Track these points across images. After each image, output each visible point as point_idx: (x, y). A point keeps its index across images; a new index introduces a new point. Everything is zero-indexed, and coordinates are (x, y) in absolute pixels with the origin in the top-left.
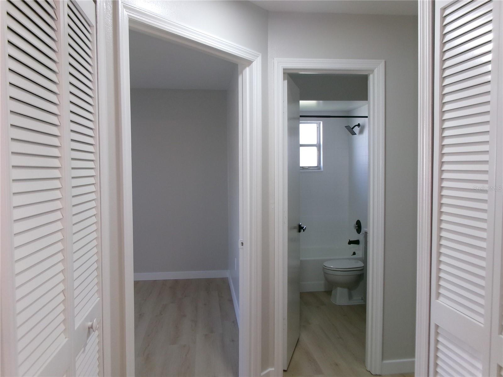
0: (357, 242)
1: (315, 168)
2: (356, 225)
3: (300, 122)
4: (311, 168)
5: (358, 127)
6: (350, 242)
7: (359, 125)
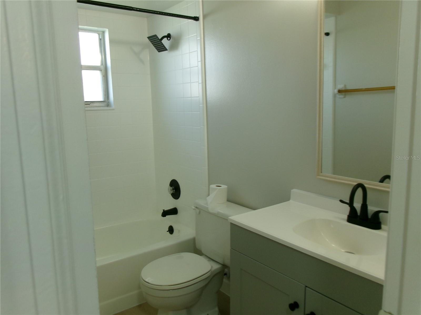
0: (174, 211)
1: (101, 104)
2: (171, 188)
3: (80, 27)
4: (95, 104)
5: (168, 39)
6: (165, 213)
7: (169, 36)
